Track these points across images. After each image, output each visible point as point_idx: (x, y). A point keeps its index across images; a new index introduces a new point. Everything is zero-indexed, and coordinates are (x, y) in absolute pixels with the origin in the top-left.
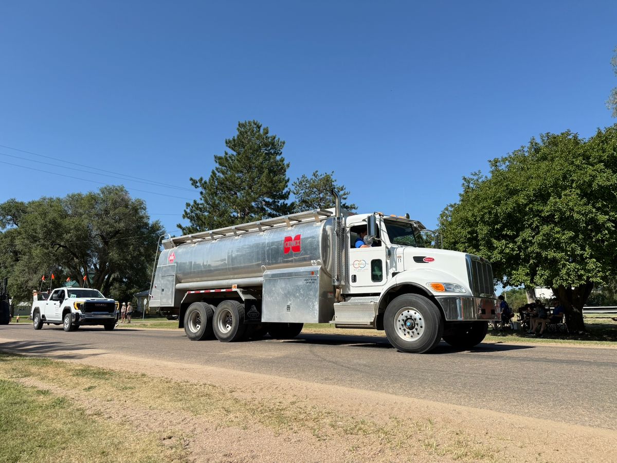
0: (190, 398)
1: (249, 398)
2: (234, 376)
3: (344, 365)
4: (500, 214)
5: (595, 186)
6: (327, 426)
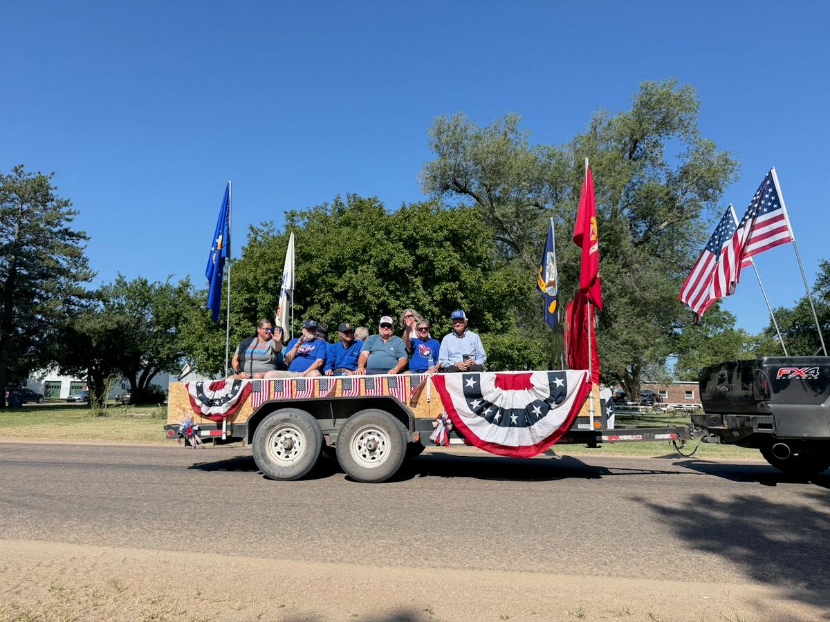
5: (391, 266)
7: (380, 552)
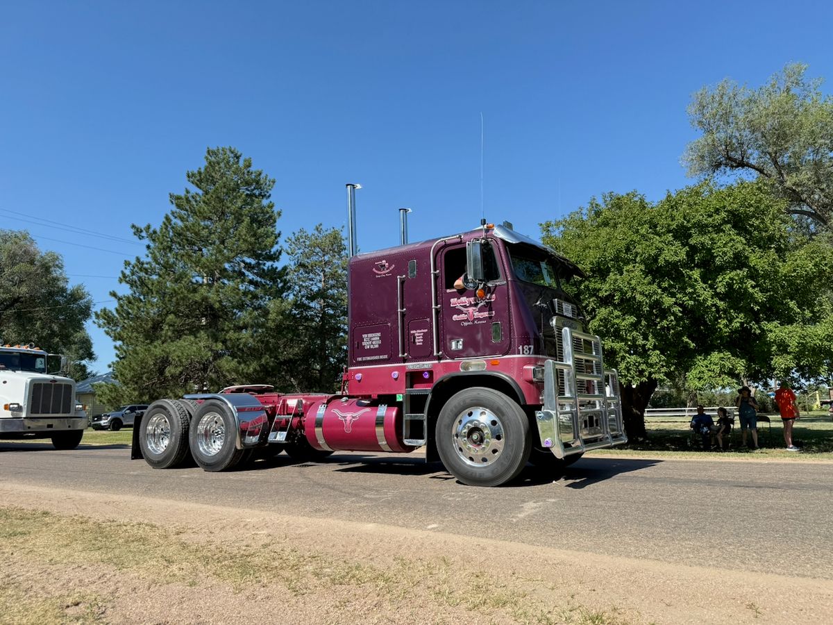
0: (114, 544)
1: (203, 542)
2: (185, 511)
3: (343, 490)
5: (661, 261)
6: (309, 575)
7: (687, 552)
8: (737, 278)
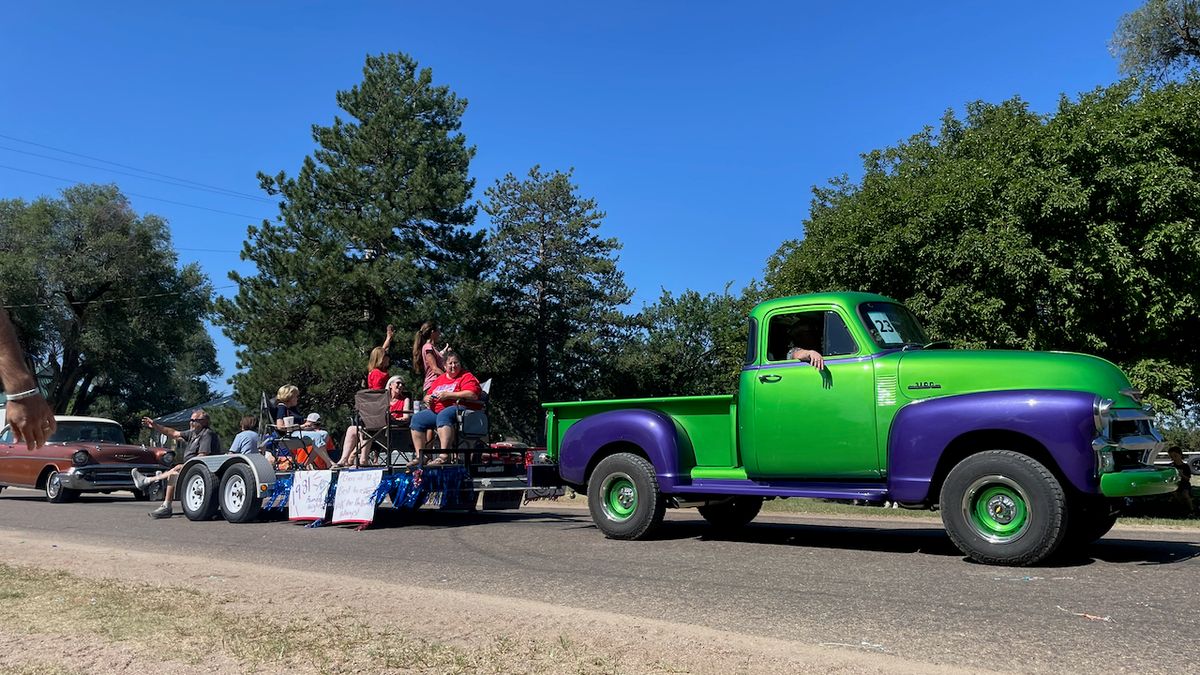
3: (498, 555)
4: (870, 262)
8: (1177, 235)
